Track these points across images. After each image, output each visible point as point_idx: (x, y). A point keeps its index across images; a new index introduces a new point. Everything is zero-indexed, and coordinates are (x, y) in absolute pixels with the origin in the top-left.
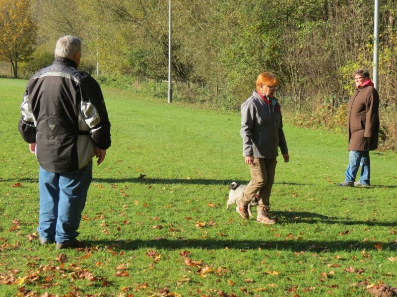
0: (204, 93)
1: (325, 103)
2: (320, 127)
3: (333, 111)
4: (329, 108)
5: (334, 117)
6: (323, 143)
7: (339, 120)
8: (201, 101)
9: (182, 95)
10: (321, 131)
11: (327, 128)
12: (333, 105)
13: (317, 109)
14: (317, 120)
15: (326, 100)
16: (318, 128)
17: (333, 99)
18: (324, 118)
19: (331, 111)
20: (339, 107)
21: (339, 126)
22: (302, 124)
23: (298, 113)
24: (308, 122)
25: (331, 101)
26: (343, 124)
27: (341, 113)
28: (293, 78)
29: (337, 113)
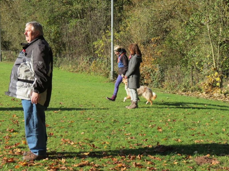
1: (85, 60)
2: (83, 73)
3: (89, 64)
4: (87, 63)
5: (90, 67)
6: (87, 80)
7: (93, 69)
9: (7, 57)
11: (87, 73)
12: (89, 61)
13: (81, 63)
14: (81, 69)
15: (85, 59)
16: (82, 73)
17: (89, 59)
18: (85, 68)
19: (88, 64)
20: (93, 62)
21: (93, 72)
22: (73, 71)
23: (70, 66)
24: (76, 70)
25: (88, 59)
26: (95, 71)
27: (94, 65)
28: (67, 48)
29: (91, 65)
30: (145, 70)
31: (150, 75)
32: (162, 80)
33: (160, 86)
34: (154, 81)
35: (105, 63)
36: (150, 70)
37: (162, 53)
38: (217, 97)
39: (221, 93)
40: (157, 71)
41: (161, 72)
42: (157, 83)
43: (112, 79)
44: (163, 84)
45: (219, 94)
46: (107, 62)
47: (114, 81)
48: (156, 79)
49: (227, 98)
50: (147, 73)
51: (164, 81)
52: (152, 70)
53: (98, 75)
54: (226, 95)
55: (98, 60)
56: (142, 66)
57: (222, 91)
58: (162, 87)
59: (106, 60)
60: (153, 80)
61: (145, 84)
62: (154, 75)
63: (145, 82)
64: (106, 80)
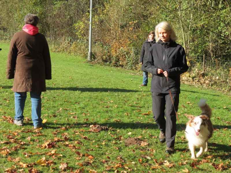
0: (6, 35)
1: (66, 41)
3: (70, 45)
4: (69, 43)
5: (71, 48)
6: (65, 60)
7: (73, 49)
8: (5, 39)
10: (65, 54)
11: (68, 53)
13: (63, 44)
14: (63, 49)
15: (67, 40)
16: (63, 53)
18: (66, 48)
19: (69, 45)
20: (73, 43)
21: (73, 52)
22: (55, 51)
23: (53, 46)
24: (58, 50)
25: (69, 40)
26: (75, 51)
27: (74, 46)
28: (51, 29)
29: (72, 46)
30: (121, 52)
31: (125, 57)
32: (136, 62)
33: (134, 68)
34: (129, 64)
35: (85, 44)
36: (126, 52)
37: (138, 36)
38: (185, 80)
39: (190, 77)
40: (132, 54)
41: (136, 55)
42: (131, 65)
43: (89, 59)
44: (137, 66)
45: (187, 78)
46: (87, 43)
47: (91, 61)
48: (130, 61)
49: (194, 82)
50: (122, 55)
51: (138, 63)
52: (127, 53)
53: (78, 56)
54: (194, 79)
55: (78, 41)
56: (119, 48)
57: (191, 75)
58: (136, 69)
59: (86, 42)
60: (128, 62)
61: (120, 65)
62: (129, 58)
63: (120, 64)
64: (84, 61)
